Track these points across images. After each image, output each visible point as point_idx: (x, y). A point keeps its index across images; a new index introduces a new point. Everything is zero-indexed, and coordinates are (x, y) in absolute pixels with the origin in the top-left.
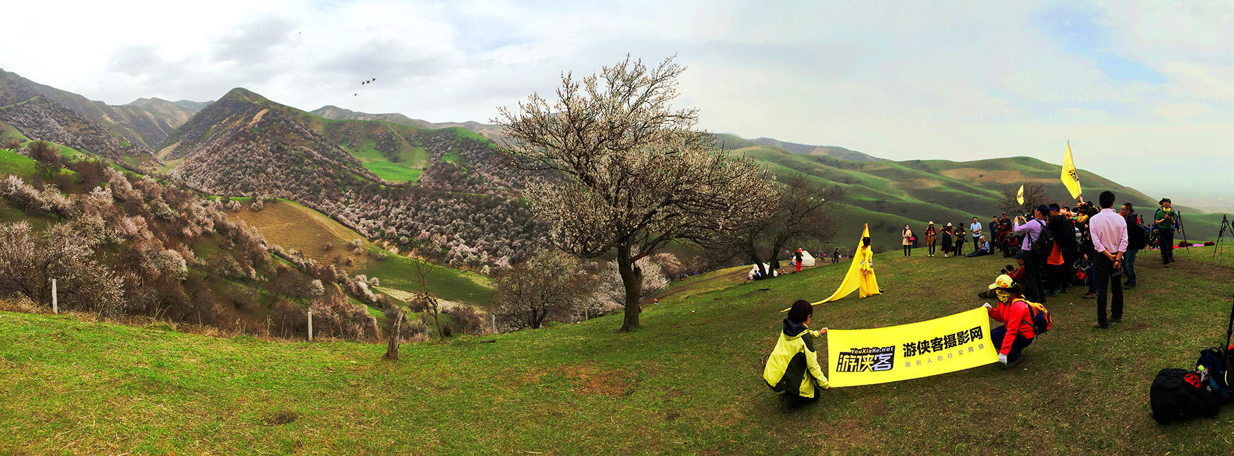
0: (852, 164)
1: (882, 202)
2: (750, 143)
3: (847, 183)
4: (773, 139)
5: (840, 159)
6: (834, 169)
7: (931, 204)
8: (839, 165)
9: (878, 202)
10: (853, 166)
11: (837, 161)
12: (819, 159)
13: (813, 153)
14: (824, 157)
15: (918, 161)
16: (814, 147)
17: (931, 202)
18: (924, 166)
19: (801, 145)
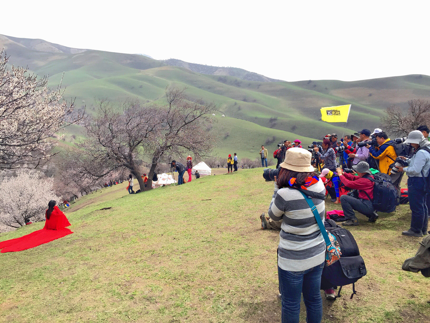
1: (275, 119)
2: (161, 64)
3: (245, 100)
4: (180, 61)
5: (239, 79)
6: (234, 88)
7: (320, 122)
8: (238, 84)
9: (271, 120)
10: (249, 86)
11: (236, 81)
12: (222, 80)
13: (218, 74)
14: (225, 77)
16: (217, 68)
19: (206, 66)
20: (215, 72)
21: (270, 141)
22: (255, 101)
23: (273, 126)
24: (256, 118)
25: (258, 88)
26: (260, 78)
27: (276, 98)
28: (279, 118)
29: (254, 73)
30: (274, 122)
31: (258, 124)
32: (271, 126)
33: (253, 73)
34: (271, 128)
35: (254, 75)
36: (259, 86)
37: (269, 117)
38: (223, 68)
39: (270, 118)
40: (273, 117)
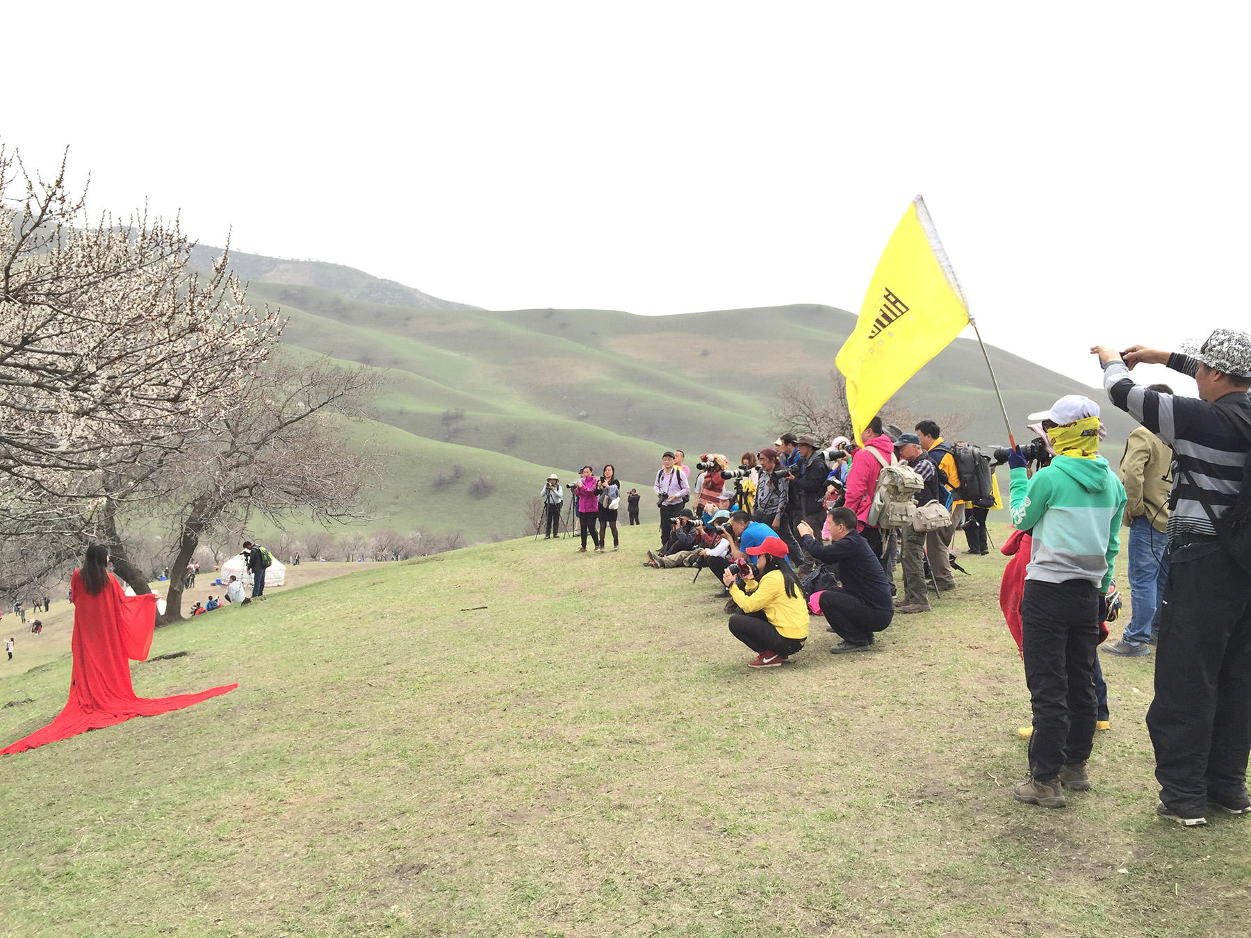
0: (379, 315)
1: (458, 417)
5: (347, 296)
6: (329, 324)
7: (581, 423)
8: (342, 311)
9: (447, 419)
10: (379, 318)
11: (338, 301)
12: (287, 295)
13: (274, 278)
14: (303, 290)
15: (550, 313)
16: (273, 263)
17: (582, 418)
18: (564, 325)
20: (268, 275)
21: (447, 478)
22: (396, 363)
23: (452, 436)
24: (401, 413)
25: (405, 325)
26: (408, 295)
27: (457, 355)
28: (468, 413)
29: (391, 282)
30: (453, 426)
31: (407, 430)
32: (447, 436)
33: (387, 283)
34: (447, 440)
35: (389, 287)
36: (408, 319)
37: (439, 410)
38: (294, 263)
39: (444, 414)
40: (453, 411)
